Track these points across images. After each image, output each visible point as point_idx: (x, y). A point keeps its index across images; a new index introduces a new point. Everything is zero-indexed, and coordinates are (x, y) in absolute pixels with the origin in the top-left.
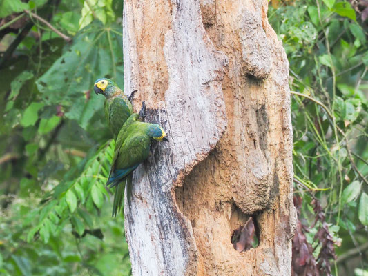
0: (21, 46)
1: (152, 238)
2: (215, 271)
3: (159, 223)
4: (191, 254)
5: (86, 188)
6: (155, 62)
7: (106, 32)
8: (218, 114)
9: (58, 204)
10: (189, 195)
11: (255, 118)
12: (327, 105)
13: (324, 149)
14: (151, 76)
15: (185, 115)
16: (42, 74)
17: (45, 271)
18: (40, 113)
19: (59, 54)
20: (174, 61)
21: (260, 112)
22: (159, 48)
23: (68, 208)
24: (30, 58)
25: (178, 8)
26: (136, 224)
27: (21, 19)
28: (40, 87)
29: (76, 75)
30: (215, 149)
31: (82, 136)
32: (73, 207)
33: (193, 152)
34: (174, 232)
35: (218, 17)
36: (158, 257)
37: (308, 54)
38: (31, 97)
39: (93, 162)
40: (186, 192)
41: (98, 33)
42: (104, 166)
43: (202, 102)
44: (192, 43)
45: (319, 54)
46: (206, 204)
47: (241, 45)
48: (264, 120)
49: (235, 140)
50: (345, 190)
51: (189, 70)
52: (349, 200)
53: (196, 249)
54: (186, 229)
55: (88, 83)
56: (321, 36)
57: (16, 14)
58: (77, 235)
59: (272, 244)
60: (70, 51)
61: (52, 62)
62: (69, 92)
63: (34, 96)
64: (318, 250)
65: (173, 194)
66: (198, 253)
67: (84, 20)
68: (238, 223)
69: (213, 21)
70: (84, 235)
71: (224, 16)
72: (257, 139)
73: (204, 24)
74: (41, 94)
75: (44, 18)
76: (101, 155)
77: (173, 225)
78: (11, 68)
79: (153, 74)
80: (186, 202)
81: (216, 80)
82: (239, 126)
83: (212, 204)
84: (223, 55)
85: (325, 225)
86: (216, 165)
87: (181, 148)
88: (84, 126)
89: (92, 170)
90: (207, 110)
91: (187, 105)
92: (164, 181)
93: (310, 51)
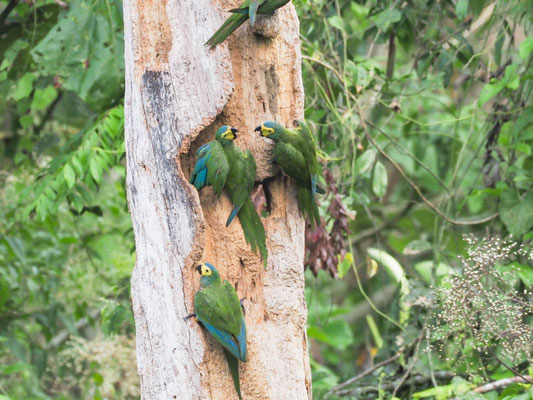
0: (14, 13)
1: (157, 209)
2: (223, 243)
3: (164, 192)
4: (198, 225)
5: (85, 161)
6: (157, 22)
8: (225, 76)
9: (55, 179)
11: (264, 80)
12: (338, 69)
13: (335, 116)
14: (153, 37)
16: (36, 43)
17: (40, 253)
18: (35, 83)
19: (54, 20)
20: (178, 21)
21: (269, 73)
22: (162, 6)
23: (66, 184)
24: (24, 26)
26: (139, 194)
28: (36, 58)
29: (74, 42)
30: (222, 113)
31: (79, 108)
32: (71, 182)
33: (199, 117)
34: (180, 202)
36: (163, 229)
37: (317, 16)
38: (26, 67)
39: (91, 134)
40: (192, 159)
42: (103, 138)
43: (208, 63)
45: (328, 17)
48: (274, 81)
49: (244, 104)
50: (358, 160)
51: (193, 29)
52: (362, 171)
53: (203, 219)
54: (192, 198)
55: (85, 51)
58: (75, 212)
59: (283, 213)
60: (66, 18)
61: (48, 30)
62: (67, 61)
63: (29, 66)
64: (331, 224)
65: (178, 162)
66: (206, 224)
70: (82, 213)
72: (267, 102)
74: (37, 64)
76: (99, 126)
77: (179, 194)
78: (4, 36)
79: (155, 34)
82: (247, 88)
85: (340, 196)
87: (186, 112)
88: (83, 96)
89: (90, 142)
90: (213, 71)
91: (191, 67)
92: (168, 147)
93: (319, 13)
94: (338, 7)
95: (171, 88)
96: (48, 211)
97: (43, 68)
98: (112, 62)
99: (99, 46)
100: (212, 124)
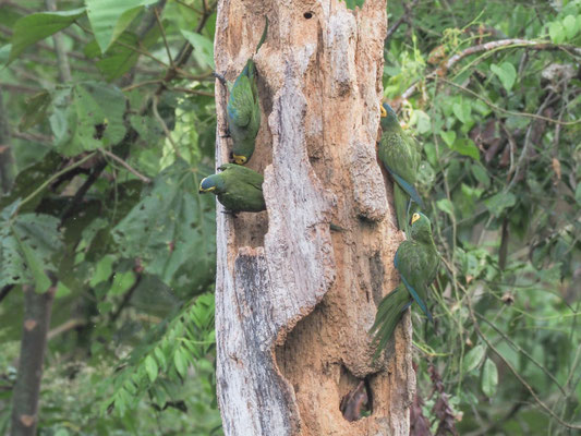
0: (93, 189)
1: (249, 405)
3: (257, 387)
4: (294, 423)
5: (169, 352)
7: (192, 174)
8: (325, 262)
9: (136, 372)
10: (291, 357)
11: (368, 267)
12: (445, 257)
13: (442, 308)
14: (248, 218)
15: (287, 263)
16: (117, 222)
18: (114, 266)
19: (136, 198)
20: (275, 201)
21: (373, 260)
23: (147, 377)
24: (104, 203)
25: (280, 139)
26: (230, 389)
27: (94, 158)
28: (116, 237)
29: (158, 222)
30: (322, 302)
31: (162, 293)
32: (153, 374)
33: (296, 306)
34: (274, 399)
35: (326, 150)
36: (255, 427)
37: (425, 199)
38: (105, 248)
39: (175, 323)
40: (287, 352)
41: (183, 175)
42: (189, 328)
43: (307, 248)
44: (295, 180)
45: (436, 200)
46: (311, 366)
47: (352, 182)
48: (379, 268)
49: (345, 292)
50: (466, 357)
51: (292, 211)
52: (471, 368)
53: (299, 418)
54: (288, 394)
55: (172, 232)
56: (440, 178)
57: (87, 153)
58: (157, 408)
59: (387, 412)
60: (150, 195)
61: (130, 208)
62: (150, 243)
63: (109, 247)
64: (436, 425)
66: (302, 423)
67: (165, 161)
68: (349, 388)
69: (320, 155)
70: (165, 408)
71: (333, 148)
72: (370, 290)
73: (310, 157)
74: (117, 245)
75: (120, 157)
76: (185, 314)
77: (273, 389)
78: (81, 214)
80: (289, 363)
81: (323, 222)
82: (349, 276)
83: (318, 366)
84: (331, 194)
85: (444, 395)
86: (323, 321)
87: (282, 301)
88: (167, 281)
89: (175, 332)
90: (313, 257)
91: (289, 251)
92: (262, 339)
93: (426, 195)
94: (448, 190)
95: (266, 275)
96: (127, 406)
97: (124, 250)
98: (199, 244)
99: (186, 226)
100: (311, 314)
